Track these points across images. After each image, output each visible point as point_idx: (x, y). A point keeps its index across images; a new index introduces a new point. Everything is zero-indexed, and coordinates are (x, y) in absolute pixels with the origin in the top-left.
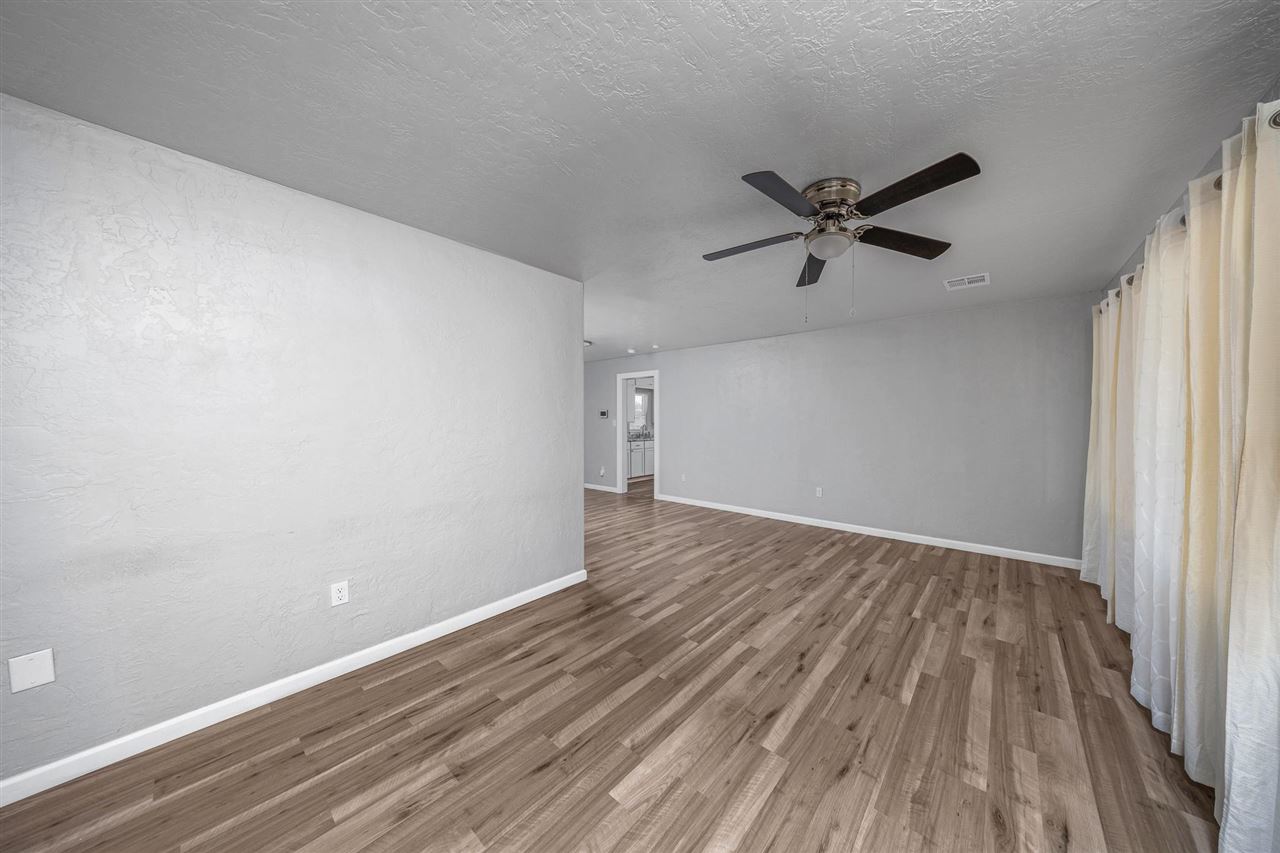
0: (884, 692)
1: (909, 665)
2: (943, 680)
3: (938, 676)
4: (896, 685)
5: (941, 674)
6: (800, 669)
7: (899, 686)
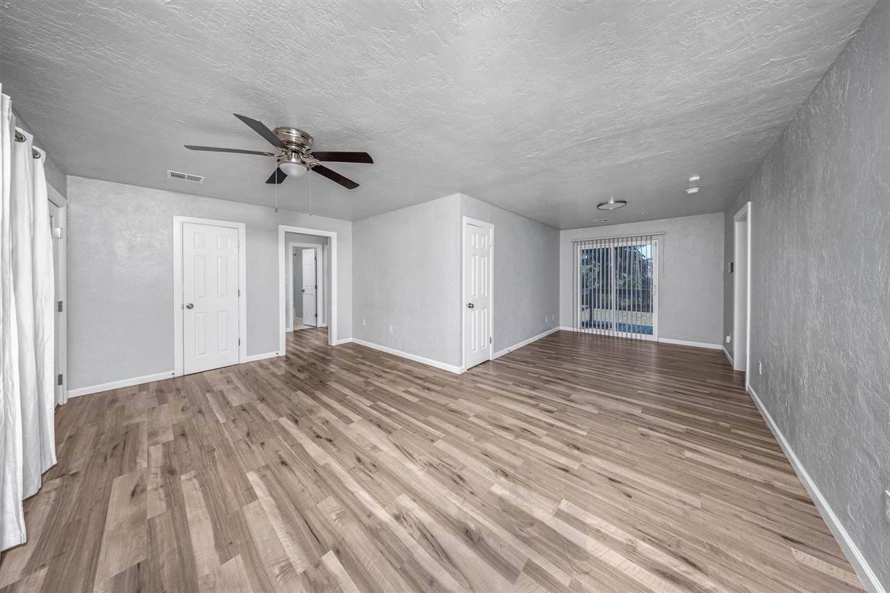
0: (267, 467)
1: (271, 494)
2: (238, 508)
3: (245, 508)
4: (265, 476)
5: (242, 512)
6: (318, 437)
7: (263, 477)
